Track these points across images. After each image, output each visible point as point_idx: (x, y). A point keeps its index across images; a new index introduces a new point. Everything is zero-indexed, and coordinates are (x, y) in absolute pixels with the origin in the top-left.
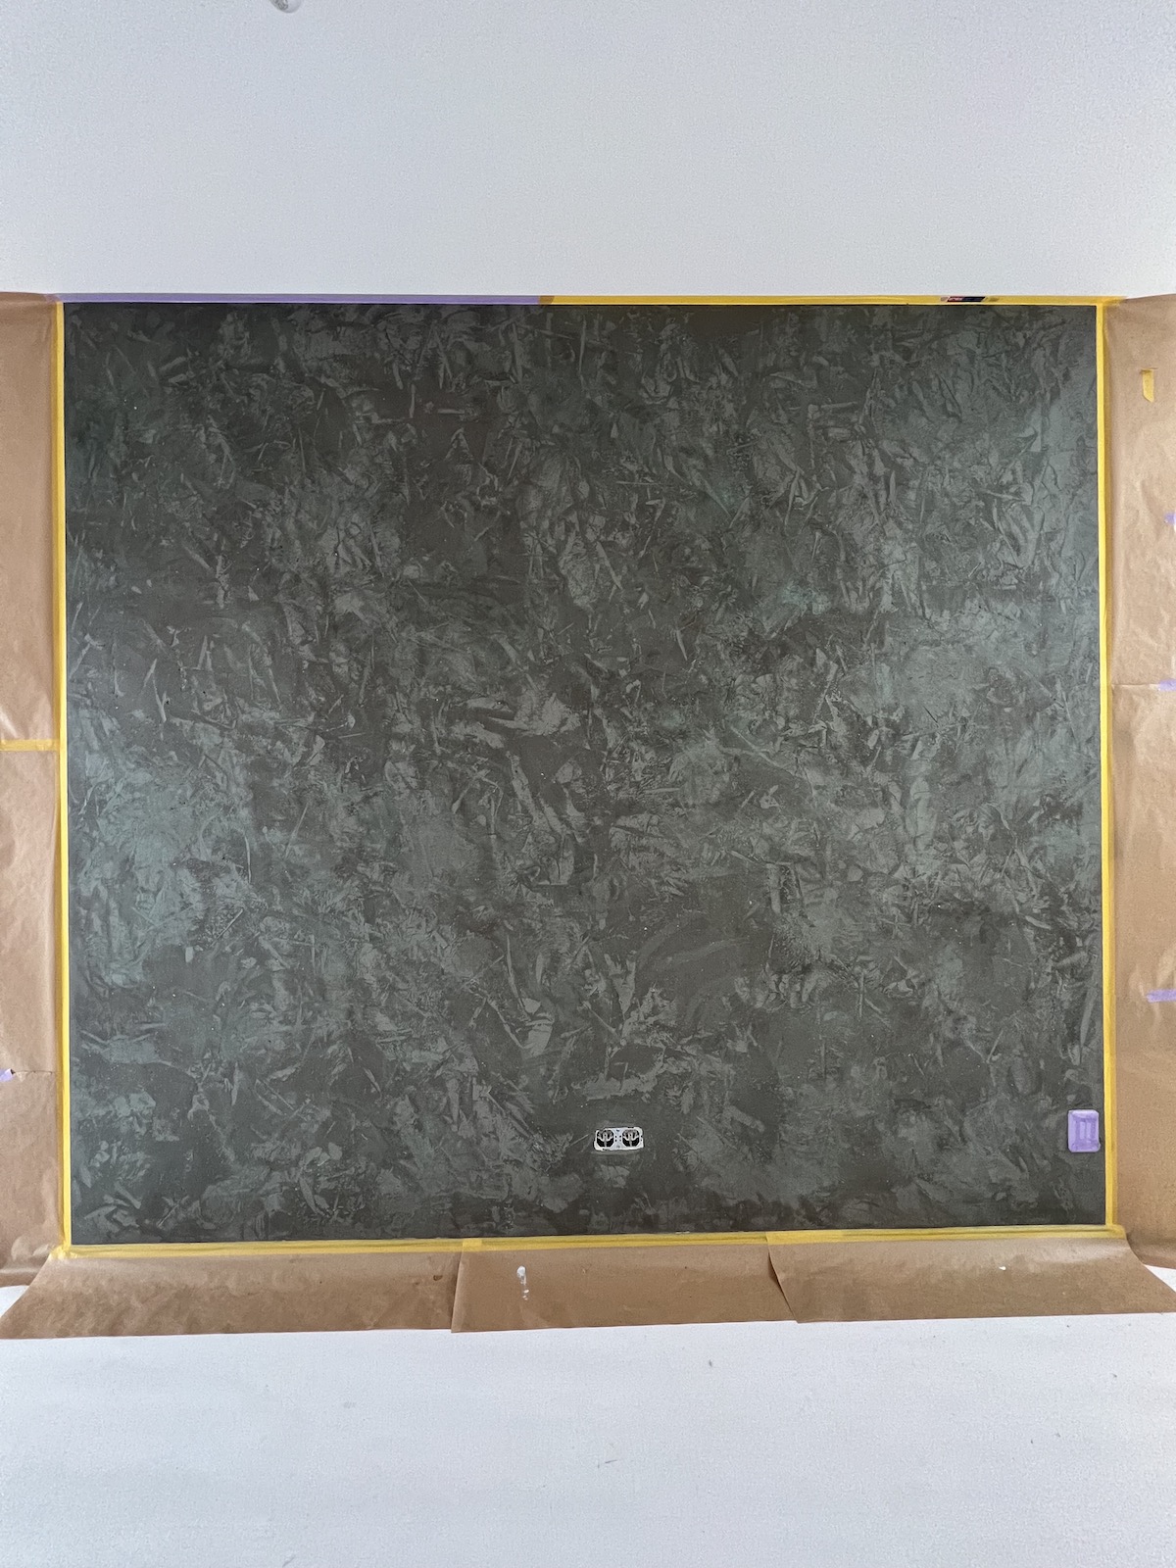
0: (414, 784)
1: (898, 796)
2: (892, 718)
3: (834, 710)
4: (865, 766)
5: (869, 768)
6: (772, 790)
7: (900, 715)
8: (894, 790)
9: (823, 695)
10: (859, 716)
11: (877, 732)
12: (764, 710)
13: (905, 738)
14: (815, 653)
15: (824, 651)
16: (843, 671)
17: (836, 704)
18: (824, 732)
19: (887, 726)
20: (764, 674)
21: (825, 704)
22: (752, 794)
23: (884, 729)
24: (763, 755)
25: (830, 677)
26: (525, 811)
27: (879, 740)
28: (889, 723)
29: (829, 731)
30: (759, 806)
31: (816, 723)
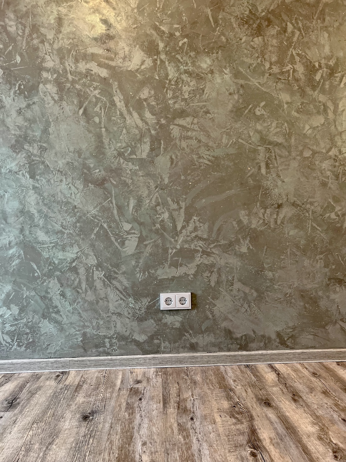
0: (56, 98)
1: (332, 108)
2: (329, 63)
3: (297, 59)
4: (314, 91)
5: (316, 92)
6: (263, 104)
7: (334, 62)
8: (330, 104)
9: (291, 50)
10: (311, 62)
11: (321, 71)
12: (258, 57)
13: (336, 75)
14: (286, 25)
15: (292, 23)
16: (302, 36)
17: (298, 55)
18: (291, 71)
19: (327, 68)
20: (258, 36)
21: (292, 55)
22: (251, 106)
23: (325, 69)
24: (257, 84)
25: (295, 39)
26: (121, 114)
27: (322, 76)
28: (328, 66)
29: (294, 71)
30: (254, 113)
31: (287, 66)
